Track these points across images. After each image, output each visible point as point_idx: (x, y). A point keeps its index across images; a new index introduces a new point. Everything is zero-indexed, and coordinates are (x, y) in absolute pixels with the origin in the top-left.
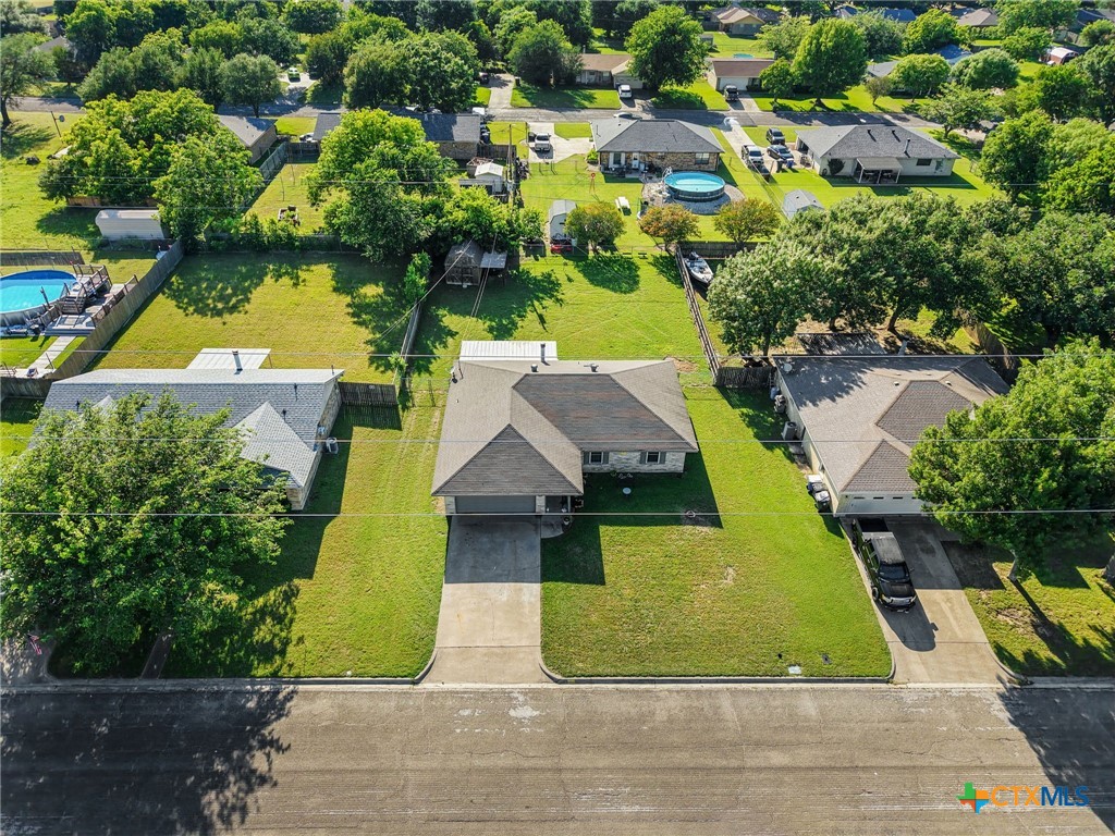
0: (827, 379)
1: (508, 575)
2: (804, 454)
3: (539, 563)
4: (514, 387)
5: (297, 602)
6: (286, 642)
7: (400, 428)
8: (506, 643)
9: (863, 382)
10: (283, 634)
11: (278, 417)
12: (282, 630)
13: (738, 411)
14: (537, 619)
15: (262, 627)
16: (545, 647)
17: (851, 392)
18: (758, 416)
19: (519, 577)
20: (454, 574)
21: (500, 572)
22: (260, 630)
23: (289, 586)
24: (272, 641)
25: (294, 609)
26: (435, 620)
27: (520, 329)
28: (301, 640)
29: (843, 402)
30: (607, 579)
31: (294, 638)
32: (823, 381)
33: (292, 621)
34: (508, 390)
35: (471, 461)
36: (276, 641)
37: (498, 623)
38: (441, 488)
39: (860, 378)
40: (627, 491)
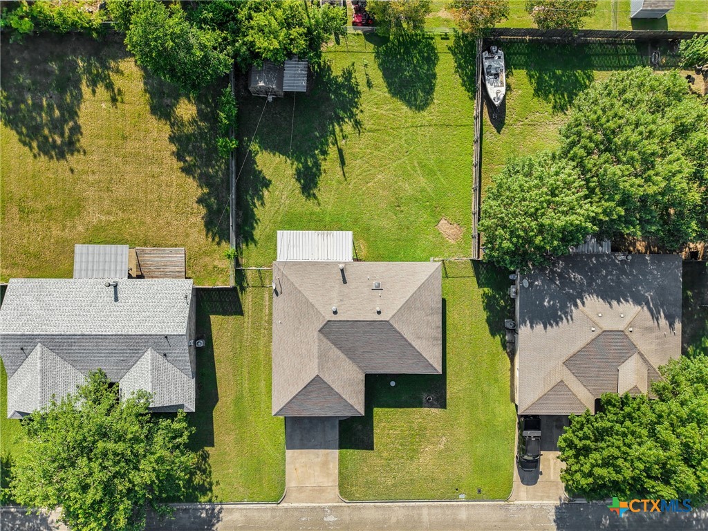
0: (549, 302)
1: (321, 445)
2: (514, 343)
3: (337, 437)
4: (320, 331)
5: (210, 461)
6: (211, 484)
7: (241, 313)
8: (321, 485)
9: (571, 317)
10: (208, 480)
11: (161, 358)
12: (206, 478)
13: (481, 291)
14: (337, 471)
15: (196, 476)
16: (340, 486)
17: (560, 324)
18: (494, 296)
19: (325, 446)
20: (291, 445)
21: (316, 443)
22: (196, 478)
23: (203, 451)
24: (203, 483)
25: (209, 465)
26: (284, 472)
27: (323, 175)
28: (217, 482)
29: (552, 331)
30: (375, 447)
31: (214, 482)
32: (546, 304)
33: (210, 472)
34: (316, 333)
35: (294, 397)
36: (206, 484)
37: (316, 474)
38: (278, 412)
39: (571, 311)
40: (393, 384)
